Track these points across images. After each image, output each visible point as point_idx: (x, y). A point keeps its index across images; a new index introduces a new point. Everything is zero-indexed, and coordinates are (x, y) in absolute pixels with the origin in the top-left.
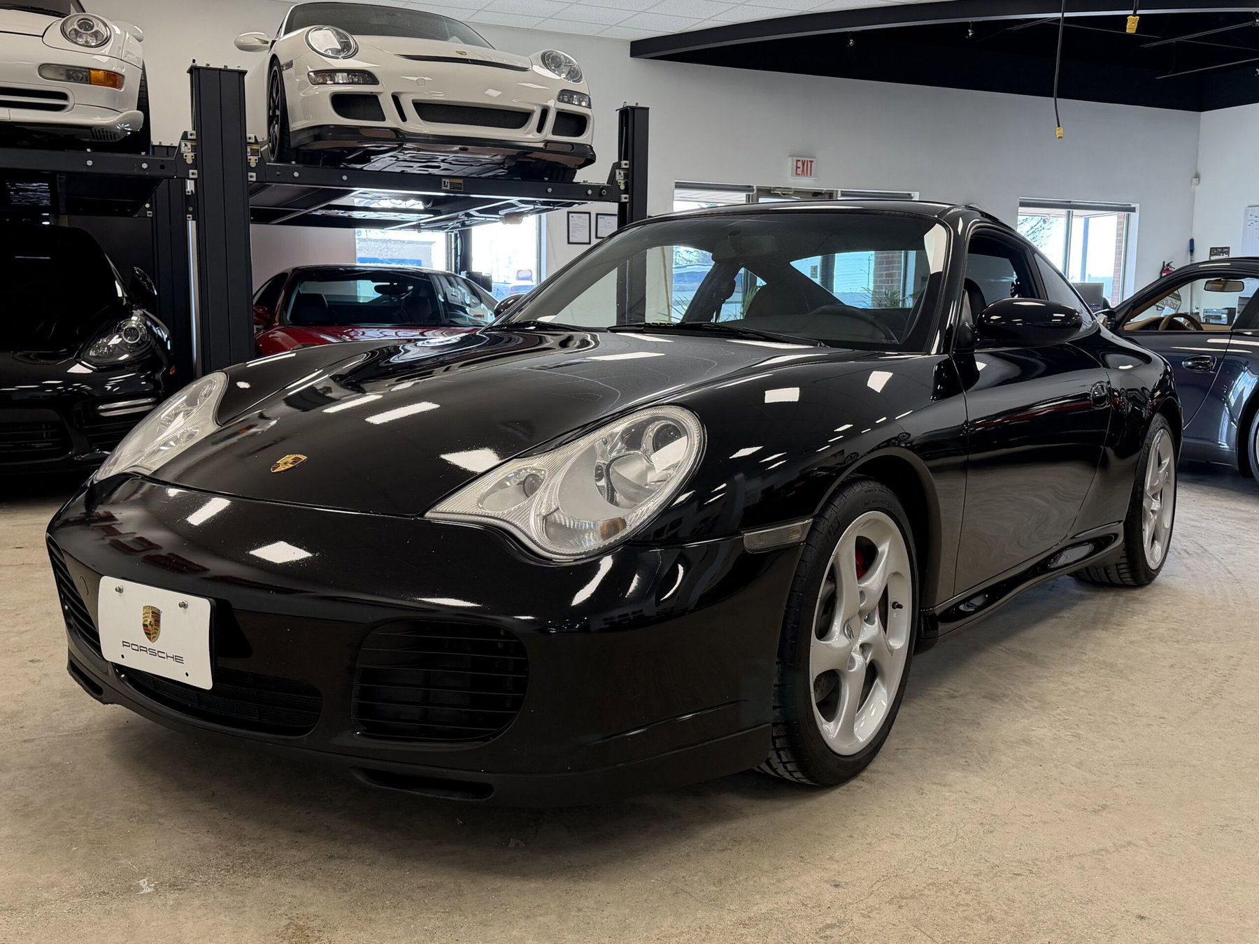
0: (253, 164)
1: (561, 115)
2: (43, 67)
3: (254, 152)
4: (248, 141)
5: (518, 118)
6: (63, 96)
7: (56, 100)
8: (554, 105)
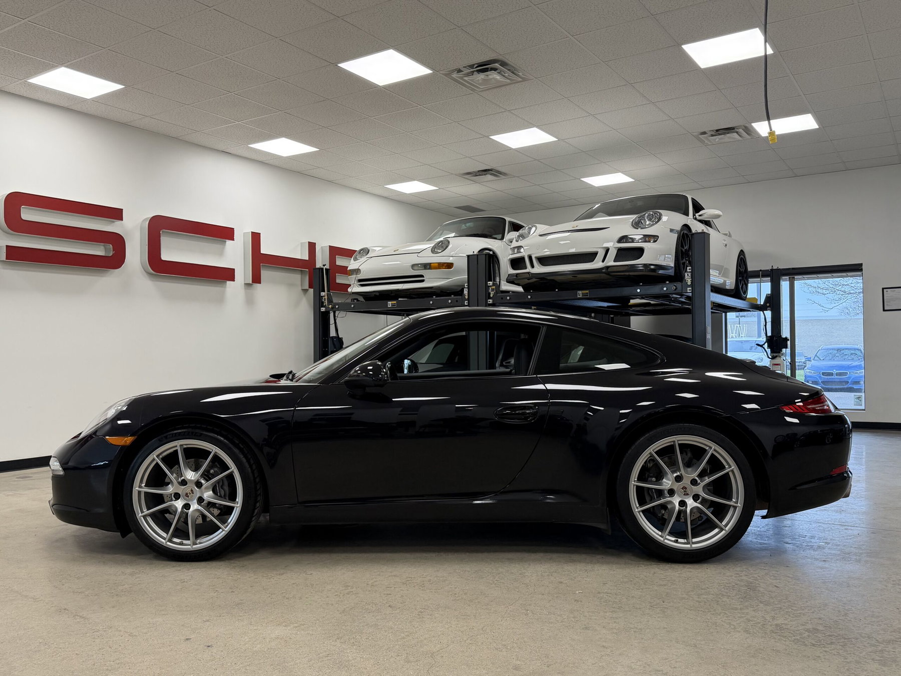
0: (491, 296)
1: (620, 250)
2: (413, 266)
3: (493, 290)
4: (489, 285)
5: (590, 257)
6: (422, 276)
7: (419, 278)
8: (613, 246)
